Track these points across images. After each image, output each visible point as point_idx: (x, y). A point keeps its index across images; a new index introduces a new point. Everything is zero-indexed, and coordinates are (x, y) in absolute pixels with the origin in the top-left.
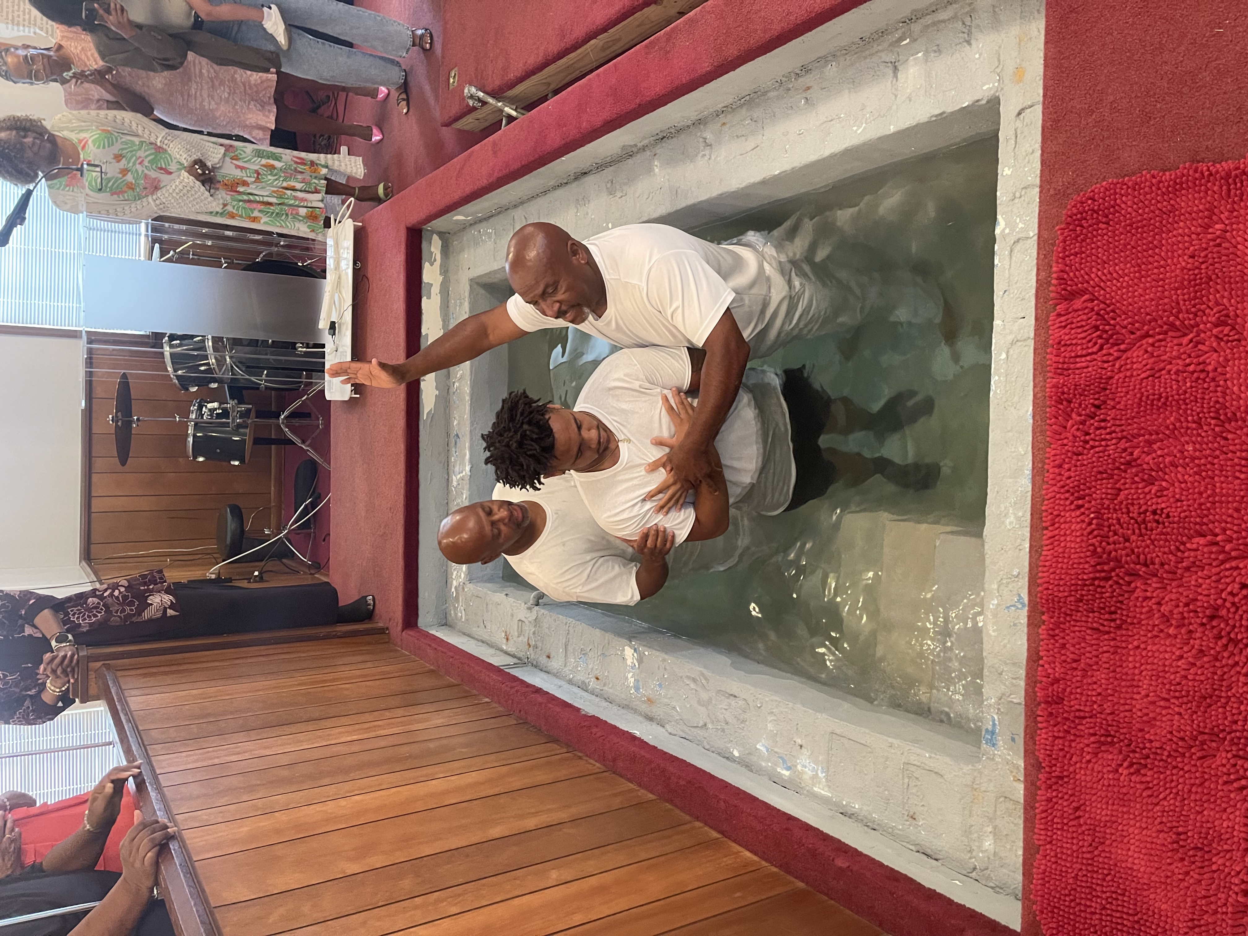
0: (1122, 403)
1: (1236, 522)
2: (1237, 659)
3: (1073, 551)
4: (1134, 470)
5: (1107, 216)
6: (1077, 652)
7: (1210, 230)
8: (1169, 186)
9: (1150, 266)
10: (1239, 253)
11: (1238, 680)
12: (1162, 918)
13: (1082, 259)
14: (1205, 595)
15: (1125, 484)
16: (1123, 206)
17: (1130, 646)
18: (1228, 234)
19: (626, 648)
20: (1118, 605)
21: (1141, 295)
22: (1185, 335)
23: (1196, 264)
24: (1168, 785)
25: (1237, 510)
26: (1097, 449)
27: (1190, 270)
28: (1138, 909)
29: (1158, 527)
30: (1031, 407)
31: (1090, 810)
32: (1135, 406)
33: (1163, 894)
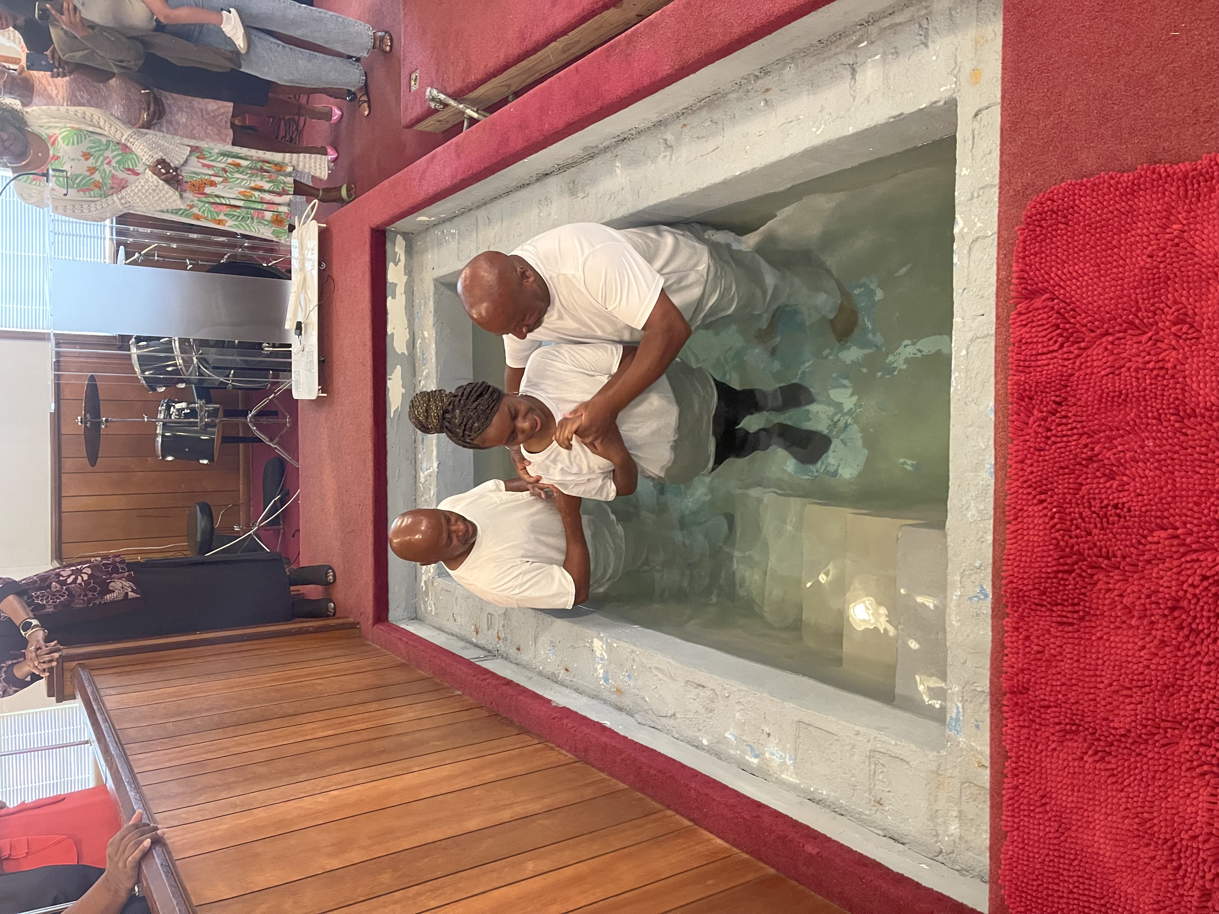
0: (1083, 399)
1: (1196, 515)
2: (1198, 649)
3: (1036, 544)
4: (1095, 465)
5: (1066, 217)
6: (1041, 643)
7: (1168, 230)
8: (1127, 187)
9: (1109, 266)
10: (1196, 252)
11: (1200, 670)
12: (1129, 902)
13: (1042, 258)
14: (1167, 587)
15: (1087, 478)
16: (1082, 206)
17: (1094, 638)
18: (1186, 234)
19: (595, 640)
20: (1081, 596)
21: (1101, 294)
22: (1145, 333)
23: (1155, 263)
24: (1132, 772)
25: (1196, 504)
26: (1059, 445)
27: (1148, 269)
28: (1105, 893)
29: (1119, 521)
30: (992, 404)
31: (1056, 797)
32: (1096, 402)
33: (1129, 878)
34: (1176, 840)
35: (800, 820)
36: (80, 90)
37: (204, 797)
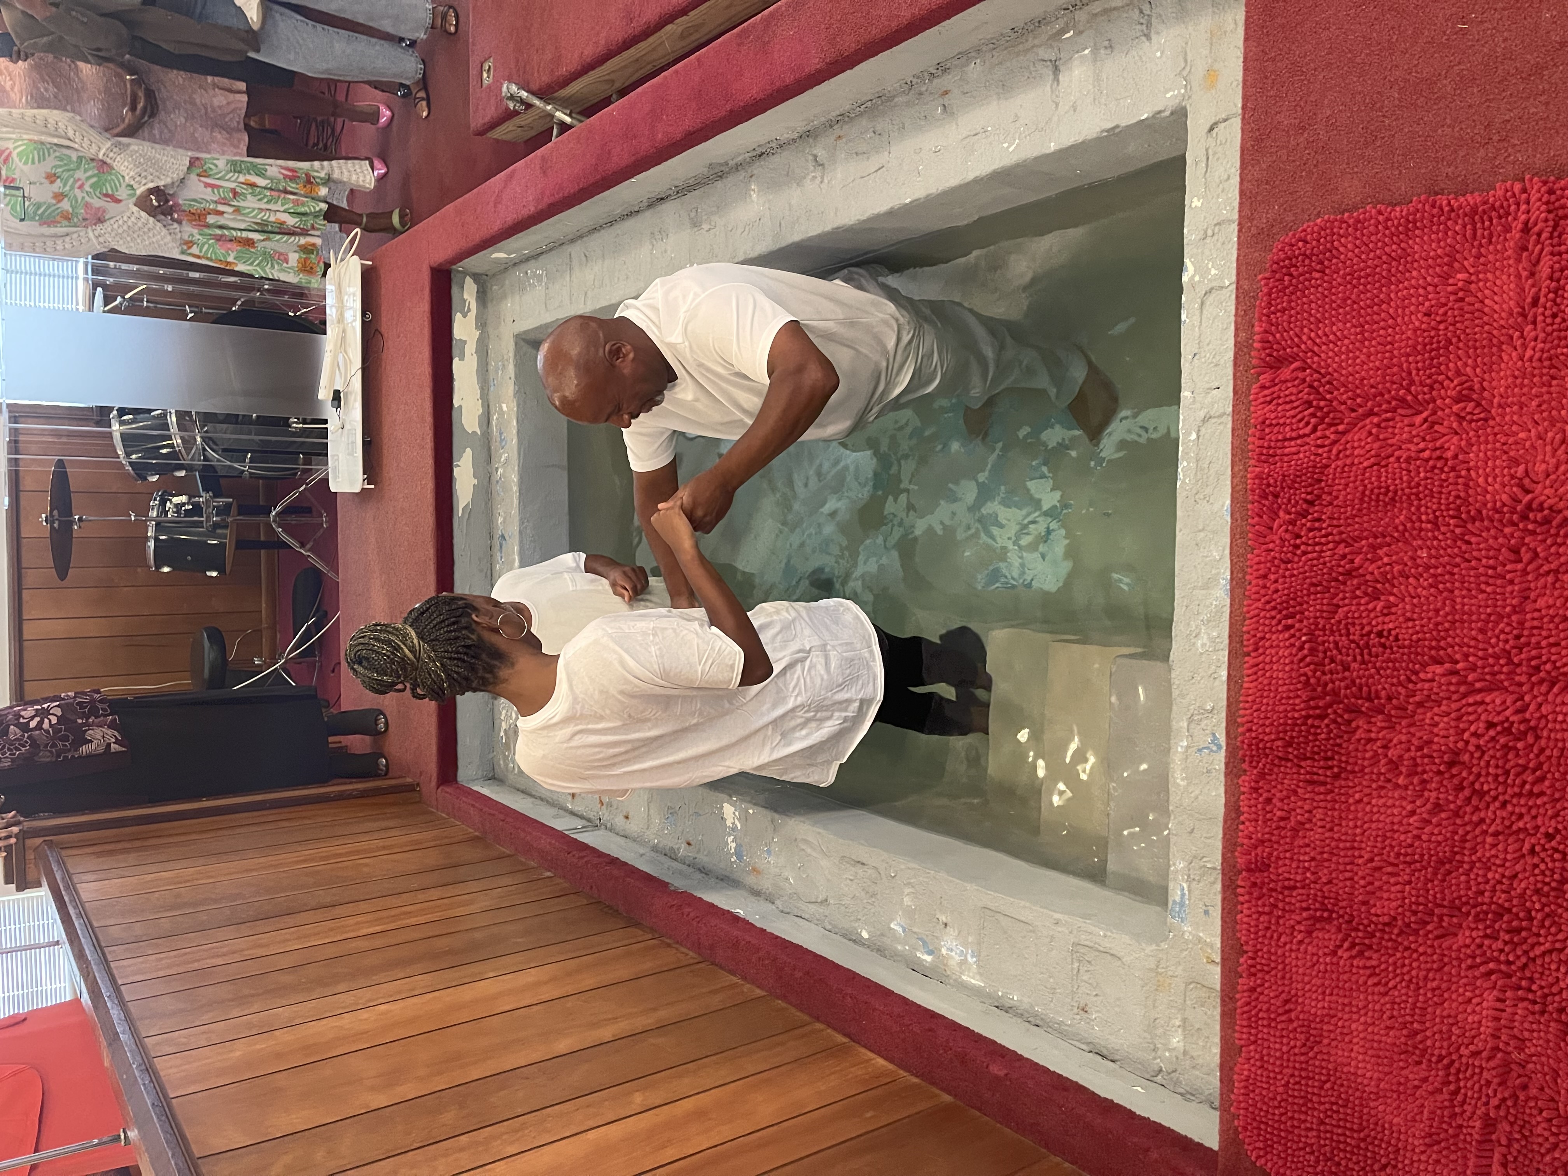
0: (1341, 498)
1: (1481, 646)
2: (1482, 814)
3: (1280, 682)
4: (1355, 582)
5: (1322, 263)
6: (1286, 808)
7: (1451, 281)
8: (1400, 224)
9: (1375, 327)
10: (1486, 310)
11: (1484, 842)
12: (1394, 1135)
13: (1291, 316)
14: (1444, 737)
15: (1344, 599)
16: (1342, 249)
17: (1351, 801)
18: (1473, 286)
19: (725, 805)
20: (1336, 748)
21: (1364, 363)
22: (1420, 413)
23: (1433, 323)
24: (1398, 971)
25: (1482, 631)
26: (1310, 556)
27: (1424, 331)
28: (1364, 1123)
29: (1384, 653)
30: (1228, 502)
31: (1303, 1002)
32: (1356, 501)
33: (1394, 1105)
34: (1454, 1057)
35: (985, 1034)
36: (44, 81)
37: (211, 1015)
